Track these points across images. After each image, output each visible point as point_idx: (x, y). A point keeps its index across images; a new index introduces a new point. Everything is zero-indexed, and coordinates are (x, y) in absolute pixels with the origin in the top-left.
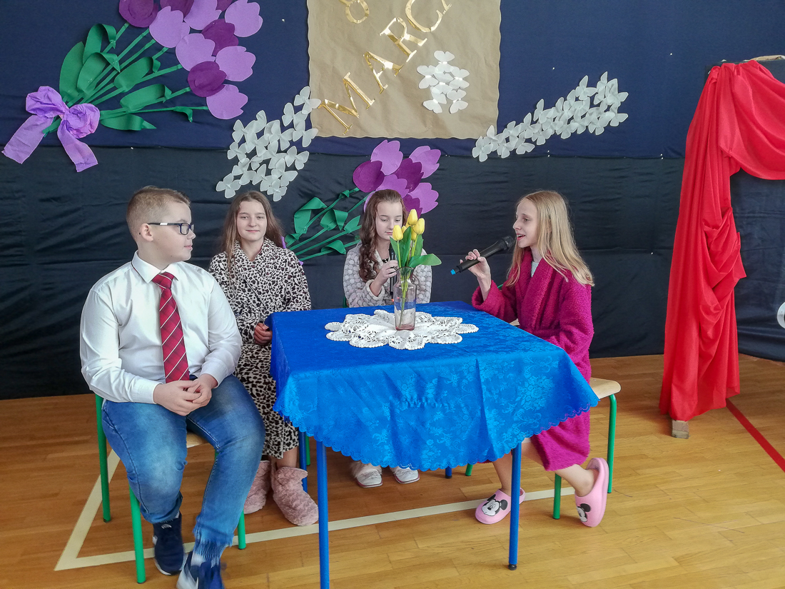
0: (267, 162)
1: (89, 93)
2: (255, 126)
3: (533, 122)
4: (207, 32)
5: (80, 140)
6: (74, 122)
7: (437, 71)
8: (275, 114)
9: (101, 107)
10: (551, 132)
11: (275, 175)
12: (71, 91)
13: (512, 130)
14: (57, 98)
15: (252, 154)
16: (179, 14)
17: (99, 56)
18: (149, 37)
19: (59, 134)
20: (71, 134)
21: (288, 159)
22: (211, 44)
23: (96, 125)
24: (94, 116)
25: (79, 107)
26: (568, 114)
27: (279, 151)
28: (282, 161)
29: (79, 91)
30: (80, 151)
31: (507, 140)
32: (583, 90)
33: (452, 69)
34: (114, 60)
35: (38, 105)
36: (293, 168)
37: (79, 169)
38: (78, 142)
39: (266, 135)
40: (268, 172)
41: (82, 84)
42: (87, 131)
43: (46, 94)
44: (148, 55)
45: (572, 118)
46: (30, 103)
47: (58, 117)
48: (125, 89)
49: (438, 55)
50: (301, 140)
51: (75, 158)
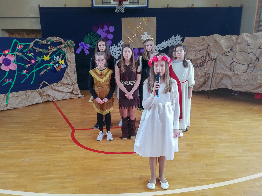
0: (115, 53)
1: (88, 42)
2: (113, 47)
3: (163, 44)
4: (106, 32)
5: (87, 50)
6: (86, 47)
7: (145, 36)
8: (117, 44)
9: (90, 45)
10: (166, 46)
11: (116, 55)
12: (85, 42)
13: (159, 45)
14: (83, 43)
15: (113, 51)
16: (101, 29)
17: (89, 37)
18: (97, 33)
19: (84, 49)
20: (85, 49)
21: (119, 52)
22: (106, 34)
23: (89, 47)
24: (89, 46)
25: (87, 45)
26: (170, 42)
27: (117, 51)
28: (118, 52)
29: (86, 42)
30: (87, 51)
31: (158, 47)
32: (173, 37)
33: (147, 35)
34: (92, 37)
35: (81, 45)
36: (119, 53)
37: (87, 55)
38: (86, 50)
39: (115, 48)
40: (115, 54)
41: (87, 41)
42: (88, 48)
43: (82, 43)
44: (97, 36)
45: (171, 43)
46: (80, 45)
47: (84, 46)
48: (93, 42)
49: (145, 33)
50: (121, 49)
51: (86, 53)
